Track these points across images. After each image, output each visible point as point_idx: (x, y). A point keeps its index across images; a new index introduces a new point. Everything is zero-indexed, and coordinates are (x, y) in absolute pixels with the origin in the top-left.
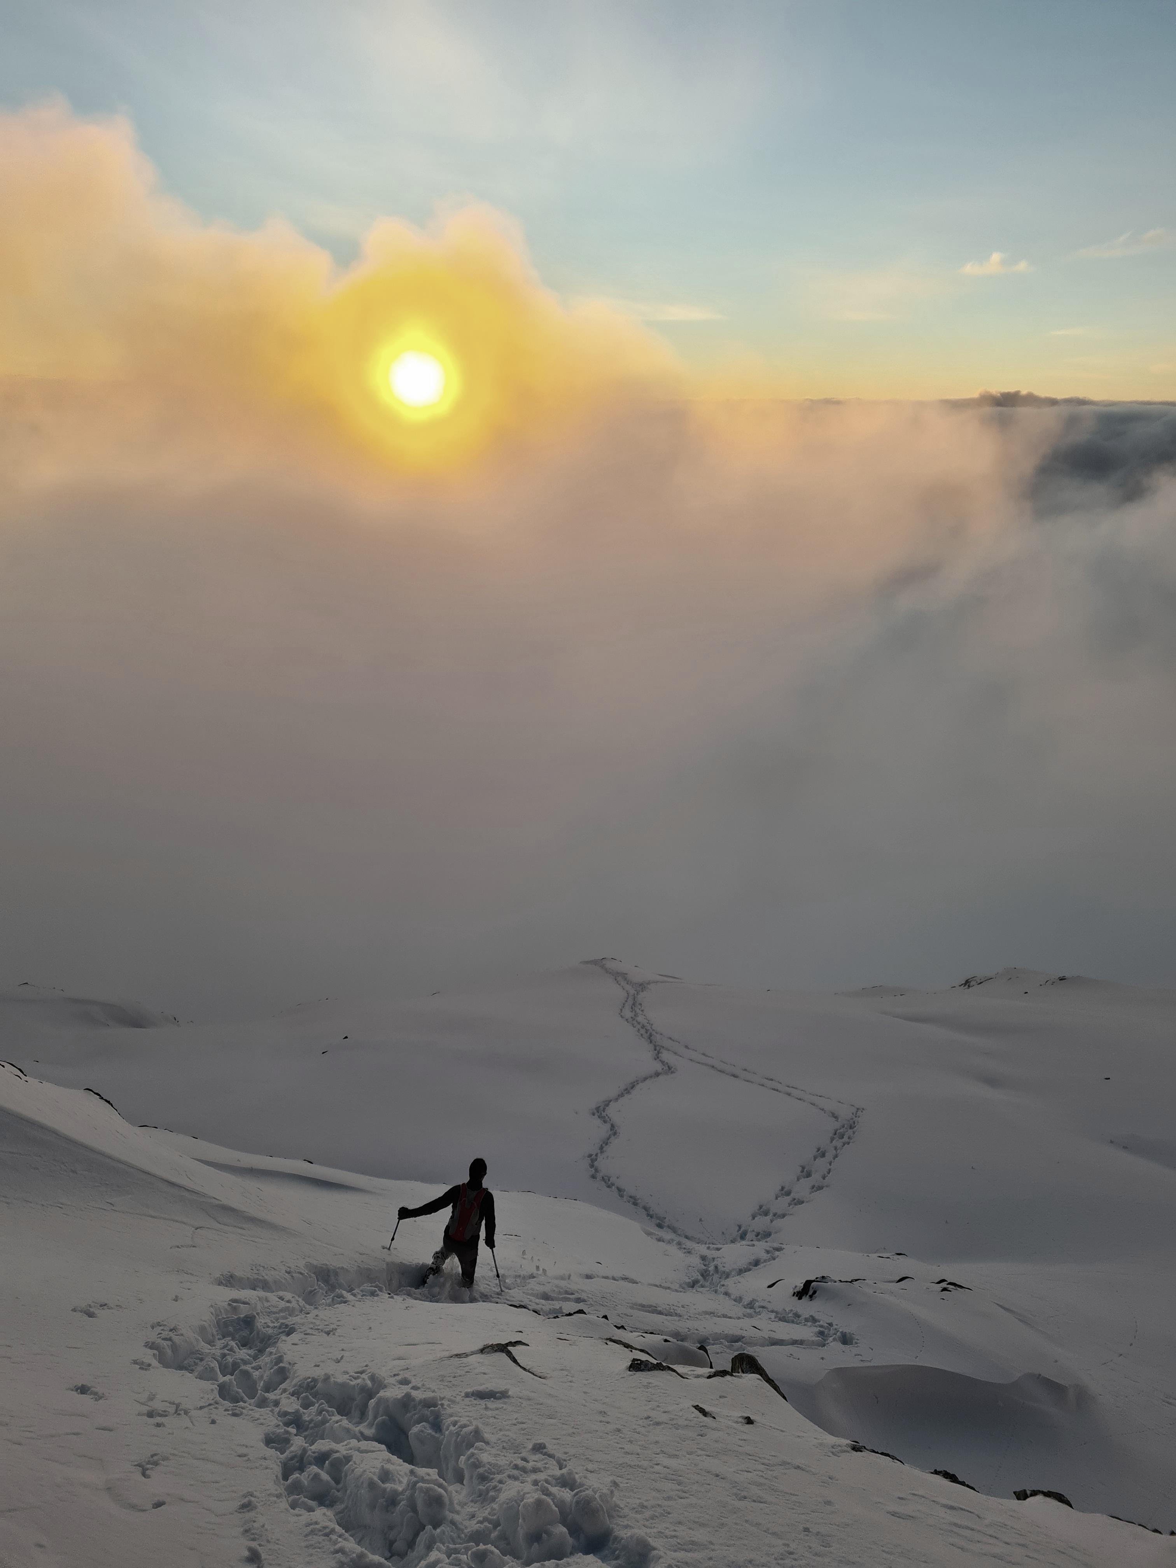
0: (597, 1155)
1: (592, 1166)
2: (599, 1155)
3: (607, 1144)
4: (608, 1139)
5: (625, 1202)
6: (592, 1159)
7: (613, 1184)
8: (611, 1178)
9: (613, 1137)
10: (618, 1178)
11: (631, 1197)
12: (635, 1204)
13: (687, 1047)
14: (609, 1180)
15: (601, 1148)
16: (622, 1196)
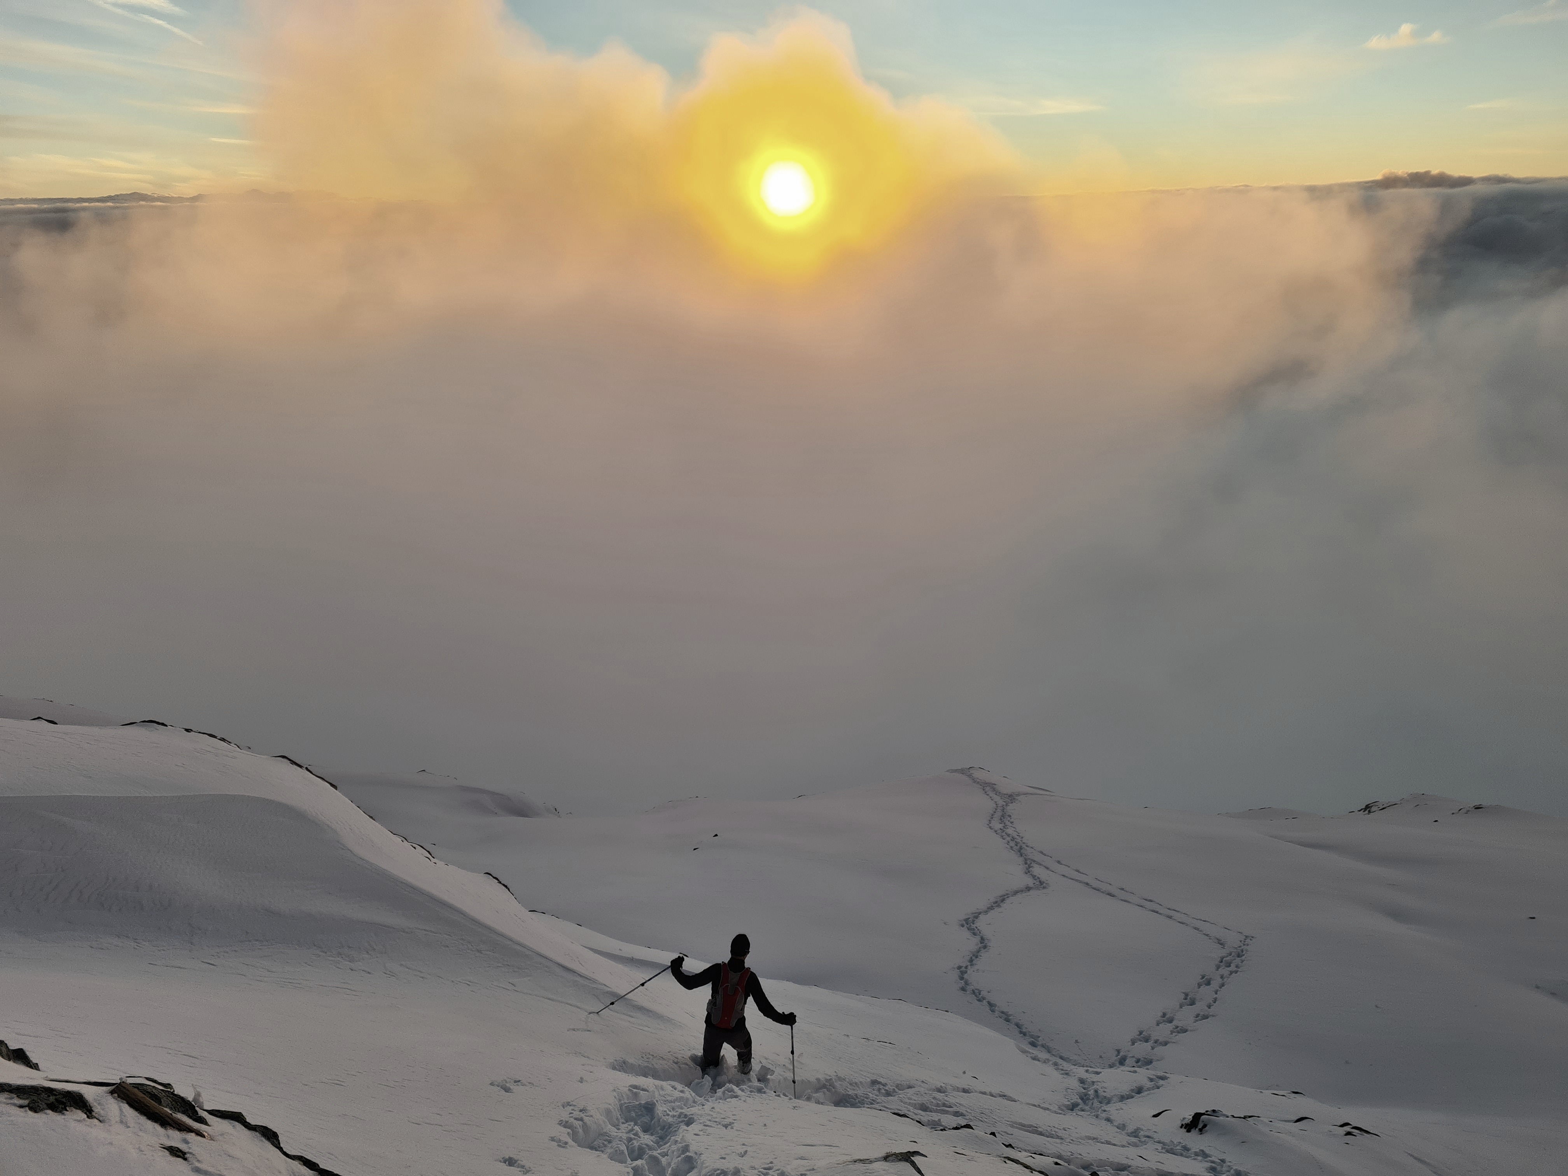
0: (966, 967)
1: (962, 978)
2: (969, 967)
3: (977, 957)
4: (978, 952)
5: (997, 1017)
6: (962, 972)
7: (984, 998)
8: (982, 992)
9: (983, 951)
10: (989, 992)
11: (1003, 1012)
12: (1007, 1020)
13: (1059, 862)
14: (980, 994)
15: (971, 961)
16: (993, 1011)
